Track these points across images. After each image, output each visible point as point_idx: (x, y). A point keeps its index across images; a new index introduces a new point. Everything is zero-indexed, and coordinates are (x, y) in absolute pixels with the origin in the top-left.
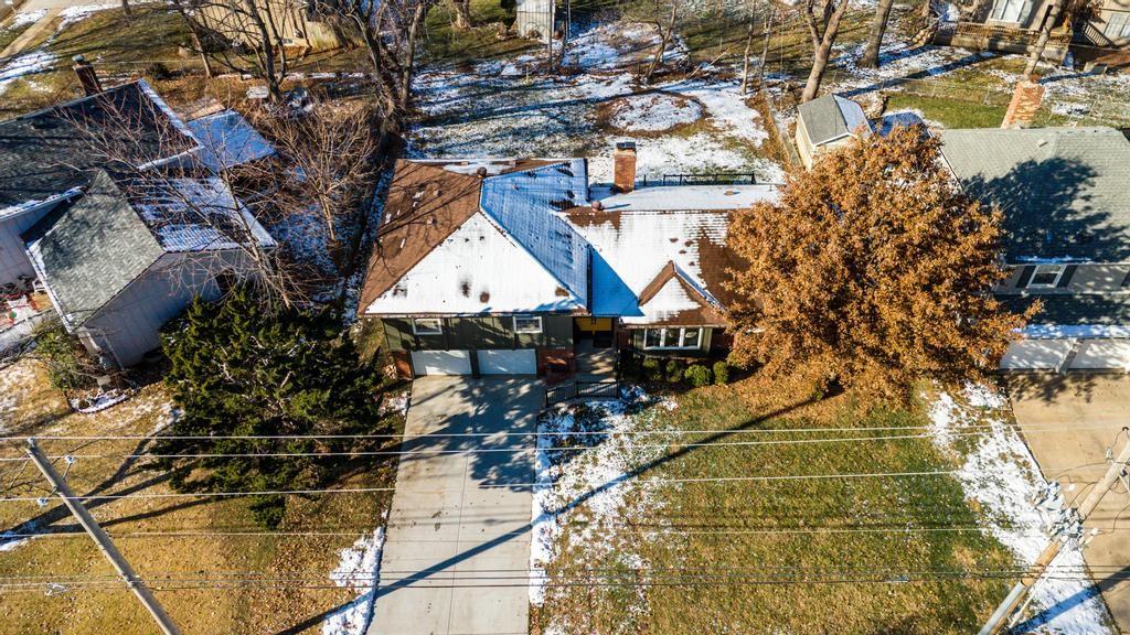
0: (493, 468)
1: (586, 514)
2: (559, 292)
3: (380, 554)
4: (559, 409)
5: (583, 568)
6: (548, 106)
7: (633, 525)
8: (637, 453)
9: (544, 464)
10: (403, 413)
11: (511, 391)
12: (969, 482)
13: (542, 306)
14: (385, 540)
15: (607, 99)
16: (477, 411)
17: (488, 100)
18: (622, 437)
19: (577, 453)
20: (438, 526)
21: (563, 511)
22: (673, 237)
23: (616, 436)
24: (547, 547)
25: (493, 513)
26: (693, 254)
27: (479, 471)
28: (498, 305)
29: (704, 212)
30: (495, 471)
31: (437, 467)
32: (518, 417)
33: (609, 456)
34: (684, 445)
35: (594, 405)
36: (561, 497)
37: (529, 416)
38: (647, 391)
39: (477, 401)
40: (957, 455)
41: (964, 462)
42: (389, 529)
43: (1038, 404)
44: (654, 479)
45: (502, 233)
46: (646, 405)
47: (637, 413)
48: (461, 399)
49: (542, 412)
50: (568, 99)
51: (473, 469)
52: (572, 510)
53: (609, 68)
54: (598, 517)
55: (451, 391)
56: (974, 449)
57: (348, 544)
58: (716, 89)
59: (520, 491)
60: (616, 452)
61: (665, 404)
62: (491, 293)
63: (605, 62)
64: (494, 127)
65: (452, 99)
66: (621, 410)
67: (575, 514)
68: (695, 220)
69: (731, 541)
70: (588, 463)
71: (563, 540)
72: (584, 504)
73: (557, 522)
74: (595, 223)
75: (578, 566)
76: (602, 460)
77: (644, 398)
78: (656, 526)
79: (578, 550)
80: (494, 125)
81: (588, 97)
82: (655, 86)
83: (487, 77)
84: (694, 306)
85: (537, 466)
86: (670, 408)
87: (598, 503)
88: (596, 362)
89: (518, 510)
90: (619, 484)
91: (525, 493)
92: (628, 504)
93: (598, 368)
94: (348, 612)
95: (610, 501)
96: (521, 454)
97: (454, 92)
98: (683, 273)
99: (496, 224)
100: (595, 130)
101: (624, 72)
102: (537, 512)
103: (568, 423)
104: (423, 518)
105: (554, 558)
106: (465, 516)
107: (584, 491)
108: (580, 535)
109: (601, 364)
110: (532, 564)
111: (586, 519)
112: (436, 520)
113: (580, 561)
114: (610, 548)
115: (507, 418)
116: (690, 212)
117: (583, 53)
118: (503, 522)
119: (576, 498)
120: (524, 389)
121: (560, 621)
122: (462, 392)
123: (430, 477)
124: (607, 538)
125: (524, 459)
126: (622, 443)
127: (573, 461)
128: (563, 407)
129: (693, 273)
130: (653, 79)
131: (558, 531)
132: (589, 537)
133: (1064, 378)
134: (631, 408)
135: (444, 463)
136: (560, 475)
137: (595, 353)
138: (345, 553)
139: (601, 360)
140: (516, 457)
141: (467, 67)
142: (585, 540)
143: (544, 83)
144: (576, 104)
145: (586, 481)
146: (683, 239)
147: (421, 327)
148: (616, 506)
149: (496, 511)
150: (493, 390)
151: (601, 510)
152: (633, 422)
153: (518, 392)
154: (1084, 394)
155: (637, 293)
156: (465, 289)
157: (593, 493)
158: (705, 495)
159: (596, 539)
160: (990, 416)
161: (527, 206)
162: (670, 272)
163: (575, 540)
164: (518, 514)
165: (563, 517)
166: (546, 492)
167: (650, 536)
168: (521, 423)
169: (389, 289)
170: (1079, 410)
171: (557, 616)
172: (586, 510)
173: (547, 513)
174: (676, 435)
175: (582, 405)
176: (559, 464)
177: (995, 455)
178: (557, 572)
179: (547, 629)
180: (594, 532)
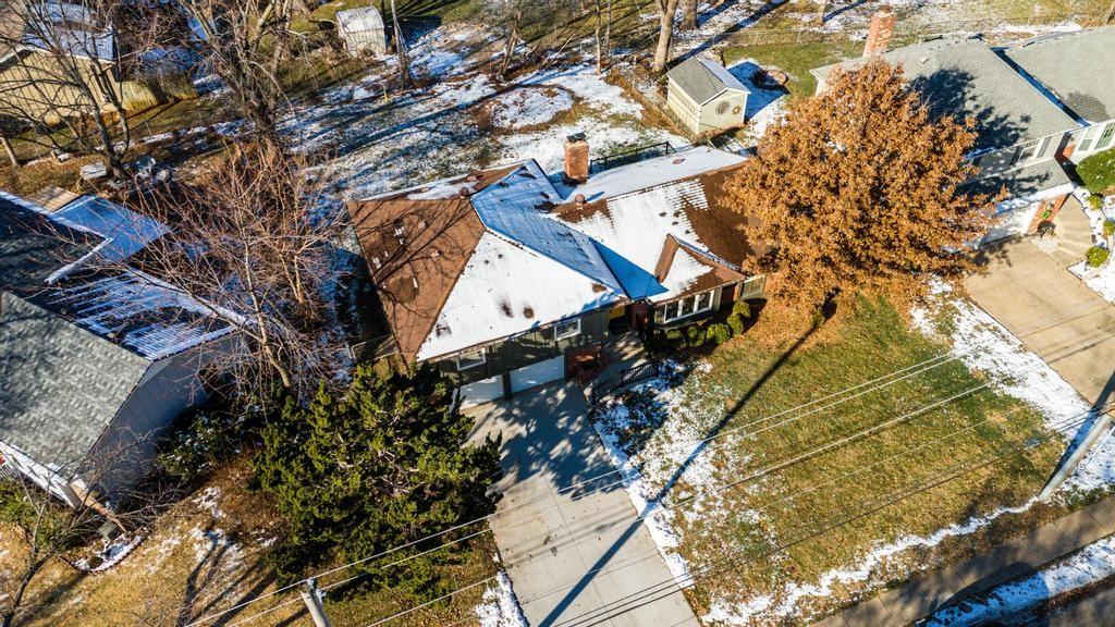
0: (575, 478)
1: (687, 490)
2: (596, 288)
3: (514, 596)
4: (605, 403)
5: (712, 539)
6: (422, 120)
7: (734, 485)
8: (702, 419)
9: (622, 458)
11: (550, 401)
12: (965, 357)
13: (586, 306)
14: (512, 583)
15: (475, 103)
16: (528, 429)
17: (356, 127)
18: (681, 410)
19: (647, 437)
20: (554, 550)
21: (663, 494)
22: (661, 212)
23: (675, 410)
24: (669, 532)
25: (601, 519)
26: (685, 223)
27: (562, 483)
28: (545, 317)
29: (678, 182)
30: (578, 479)
31: (521, 495)
32: (570, 422)
33: (679, 430)
34: (738, 398)
35: (639, 388)
36: (655, 482)
37: (580, 418)
38: (679, 362)
39: (522, 421)
40: (943, 338)
42: (508, 571)
44: (729, 438)
45: (517, 246)
46: (686, 374)
47: (681, 383)
48: (506, 424)
49: (590, 410)
50: (436, 110)
51: (556, 485)
52: (672, 490)
53: (460, 73)
54: (700, 489)
55: (491, 419)
56: (953, 328)
57: (478, 600)
58: (572, 74)
59: (612, 490)
60: (684, 425)
61: (701, 368)
62: (533, 307)
63: (453, 68)
64: (380, 153)
65: (318, 134)
66: (666, 385)
67: (678, 493)
68: (673, 191)
69: (821, 469)
70: (663, 443)
71: (679, 521)
72: (680, 481)
73: (664, 506)
74: (586, 216)
75: (706, 539)
76: (676, 437)
77: (680, 368)
78: (755, 479)
79: (698, 525)
80: (377, 151)
81: (456, 104)
82: (513, 82)
83: (341, 104)
84: (707, 269)
85: (615, 461)
86: (708, 370)
87: (691, 475)
88: (622, 349)
89: (620, 508)
90: (702, 453)
91: (618, 491)
92: (718, 467)
93: (626, 354)
95: (701, 470)
96: (593, 456)
97: (315, 127)
98: (683, 242)
99: (508, 239)
100: (482, 135)
101: (477, 74)
102: (641, 505)
103: (623, 413)
104: (535, 548)
105: (680, 540)
106: (575, 532)
107: (674, 469)
108: (693, 511)
109: (629, 349)
110: (663, 551)
111: (690, 494)
112: (549, 546)
113: (706, 534)
114: (725, 513)
115: (560, 427)
116: (665, 185)
117: (426, 63)
118: (613, 524)
119: (669, 478)
120: (561, 395)
121: (718, 594)
122: (502, 416)
123: (520, 507)
124: (718, 504)
125: (598, 459)
126: (683, 414)
127: (648, 446)
128: (609, 400)
129: (691, 239)
130: (509, 75)
131: (670, 515)
132: (702, 509)
133: (983, 253)
134: (675, 381)
135: (525, 488)
136: (643, 463)
137: (619, 340)
138: (479, 610)
139: (627, 345)
140: (590, 460)
141: (315, 99)
142: (699, 513)
143: (403, 100)
144: (448, 114)
145: (671, 460)
146: (670, 212)
147: (465, 362)
148: (710, 474)
149: (601, 516)
150: (531, 404)
151: (699, 481)
152: (683, 393)
153: (556, 400)
154: (1004, 260)
156: (506, 310)
157: (682, 469)
158: (778, 437)
159: (709, 509)
161: (520, 216)
162: (671, 246)
163: (690, 517)
164: (623, 511)
165: (667, 499)
166: (639, 482)
168: (576, 428)
169: (430, 331)
171: (713, 591)
172: (685, 486)
173: (652, 502)
174: (727, 395)
175: (628, 392)
176: (635, 453)
177: (971, 329)
178: (690, 551)
179: (712, 606)
180: (703, 504)
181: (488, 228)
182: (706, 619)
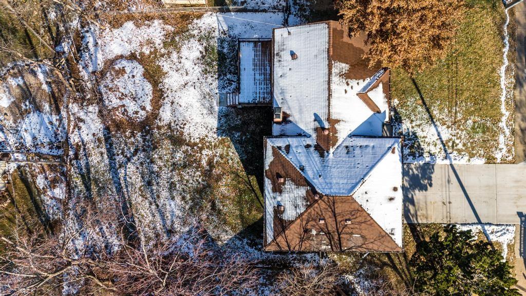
0: (422, 182)
1: (449, 141)
2: (393, 152)
3: (462, 224)
5: (472, 143)
6: (112, 163)
7: (455, 122)
8: (422, 119)
9: (422, 159)
13: (400, 160)
15: (105, 123)
18: (414, 124)
19: (419, 145)
20: (450, 203)
21: (446, 151)
22: (344, 92)
23: (413, 127)
24: (462, 157)
25: (445, 180)
26: (353, 83)
27: (424, 188)
29: (330, 74)
31: (421, 206)
33: (423, 131)
34: (418, 98)
36: (439, 152)
44: (435, 112)
45: (364, 182)
47: (400, 118)
50: (103, 150)
51: (422, 191)
52: (446, 147)
54: (451, 137)
58: (96, 45)
59: (434, 170)
60: (421, 128)
61: (395, 105)
66: (399, 125)
67: (448, 146)
68: (335, 79)
69: (462, 84)
70: (425, 140)
71: (459, 151)
72: (444, 142)
73: (451, 153)
75: (471, 145)
76: (425, 134)
78: (456, 113)
79: (464, 145)
81: (101, 135)
85: (421, 163)
86: (398, 102)
87: (445, 136)
89: (443, 171)
90: (437, 127)
91: (435, 167)
92: (445, 124)
95: (444, 132)
96: (414, 170)
98: (364, 88)
99: (359, 186)
100: (148, 132)
102: (444, 162)
104: (447, 210)
105: (467, 155)
106: (446, 192)
107: (439, 142)
108: (458, 144)
110: (468, 163)
111: (451, 141)
112: (448, 204)
113: (469, 144)
114: (464, 132)
117: (34, 139)
118: (449, 176)
119: (441, 146)
121: (492, 152)
123: (426, 209)
124: (460, 133)
125: (417, 169)
126: (416, 125)
127: (422, 147)
129: (363, 84)
131: (455, 153)
132: (459, 140)
134: (398, 120)
135: (418, 203)
136: (429, 153)
140: (416, 172)
142: (460, 142)
143: (79, 167)
145: (434, 141)
146: (346, 87)
148: (446, 129)
149: (444, 180)
151: (448, 135)
152: (405, 120)
156: (391, 199)
157: (440, 138)
158: (442, 92)
159: (460, 137)
162: (363, 96)
163: (460, 146)
164: (445, 170)
165: (449, 151)
167: (459, 116)
169: (391, 238)
171: (491, 153)
172: (447, 141)
173: (447, 158)
174: (412, 100)
176: (422, 153)
178: (473, 154)
179: (495, 157)
180: (457, 139)
181: (351, 194)
182: (499, 161)
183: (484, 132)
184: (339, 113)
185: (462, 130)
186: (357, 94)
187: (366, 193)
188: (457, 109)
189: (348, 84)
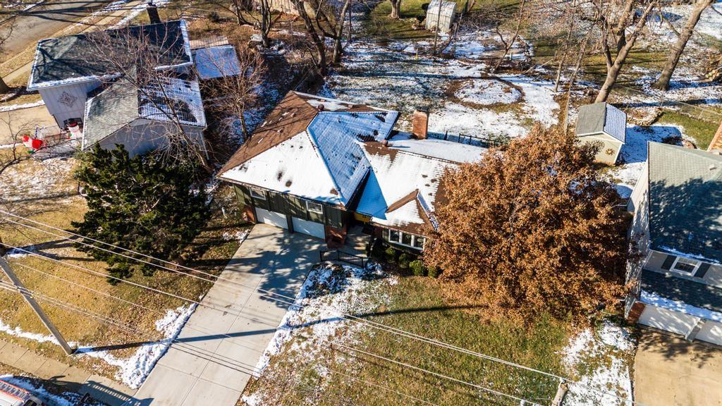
0: (273, 289)
1: (309, 333)
2: (333, 191)
3: (188, 318)
4: (327, 264)
5: (291, 365)
6: (422, 75)
7: (333, 350)
8: (357, 305)
9: (302, 295)
10: (240, 242)
11: (306, 246)
13: (320, 197)
14: (194, 312)
15: (462, 78)
16: (282, 252)
18: (354, 293)
19: (322, 294)
20: (225, 313)
21: (298, 327)
22: (425, 174)
23: (350, 291)
24: (277, 346)
25: (259, 316)
26: (433, 188)
27: (265, 287)
28: (295, 190)
29: (451, 162)
31: (243, 278)
32: (303, 262)
33: (339, 302)
34: (389, 309)
35: (347, 268)
36: (301, 318)
37: (309, 264)
38: (383, 269)
39: (284, 246)
40: (576, 373)
41: (578, 379)
42: (199, 306)
43: (659, 357)
44: (359, 325)
45: (314, 147)
46: (378, 277)
47: (370, 280)
48: (276, 243)
49: (318, 263)
50: (436, 73)
51: (262, 286)
52: (303, 328)
53: (473, 58)
54: (315, 337)
55: (273, 236)
56: (591, 373)
57: (174, 307)
59: (281, 307)
60: (345, 301)
61: (390, 280)
62: (293, 182)
63: (472, 54)
66: (361, 276)
67: (303, 331)
68: (443, 166)
69: (387, 379)
70: (326, 302)
71: (288, 345)
72: (311, 327)
73: (291, 332)
74: (380, 154)
75: (289, 363)
76: (335, 303)
77: (379, 272)
78: (346, 355)
79: (294, 353)
81: (450, 74)
82: (498, 75)
83: (394, 51)
84: (420, 221)
85: (298, 295)
86: (392, 284)
87: (319, 329)
88: (359, 242)
89: (274, 318)
90: (336, 321)
91: (283, 310)
92: (336, 335)
93: (359, 246)
94: (155, 346)
95: (327, 329)
96: (293, 285)
97: (368, 57)
98: (421, 199)
100: (442, 97)
101: (481, 63)
102: (284, 322)
103: (327, 275)
104: (220, 306)
105: (278, 353)
106: (243, 313)
107: (315, 319)
108: (299, 345)
110: (265, 352)
111: (308, 336)
112: (226, 310)
113: (292, 361)
114: (312, 358)
115: (296, 261)
116: (442, 160)
117: (461, 46)
118: (261, 323)
119: (308, 321)
120: (315, 247)
121: (263, 392)
122: (279, 238)
123: (235, 284)
124: (314, 352)
125: (293, 289)
126: (351, 296)
127: (318, 299)
128: (330, 264)
129: (429, 200)
130: (499, 70)
131: (288, 338)
132: (304, 347)
133: (689, 344)
134: (368, 277)
135: (248, 277)
136: (307, 305)
137: (361, 236)
138: (170, 312)
139: (363, 242)
140: (289, 286)
141: (384, 43)
142: (301, 348)
143: (427, 61)
144: (439, 78)
145: (319, 313)
146: (431, 177)
147: (254, 193)
148: (328, 334)
149: (261, 315)
150: (297, 242)
151: (319, 334)
152: (365, 285)
153: (310, 247)
154: (699, 360)
155: (389, 204)
156: (280, 175)
157: (319, 322)
159: (308, 350)
160: (615, 354)
161: (340, 134)
162: (415, 196)
163: (295, 347)
164: (273, 321)
165: (296, 331)
166: (294, 312)
167: (340, 359)
168: (302, 267)
169: (238, 166)
170: (688, 371)
171: (262, 389)
172: (310, 331)
173: (288, 325)
174: (388, 301)
175: (341, 266)
176: (310, 298)
178: (275, 362)
179: (253, 394)
180: (308, 346)
181: (307, 130)
182: (245, 398)
183: (299, 388)
184: (401, 162)
185: (316, 357)
186: (417, 190)
187: (301, 147)
188: (351, 359)
189: (433, 181)
